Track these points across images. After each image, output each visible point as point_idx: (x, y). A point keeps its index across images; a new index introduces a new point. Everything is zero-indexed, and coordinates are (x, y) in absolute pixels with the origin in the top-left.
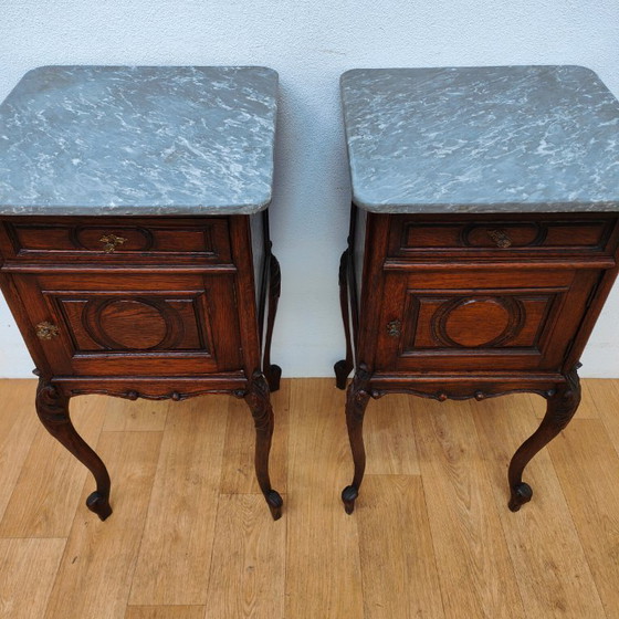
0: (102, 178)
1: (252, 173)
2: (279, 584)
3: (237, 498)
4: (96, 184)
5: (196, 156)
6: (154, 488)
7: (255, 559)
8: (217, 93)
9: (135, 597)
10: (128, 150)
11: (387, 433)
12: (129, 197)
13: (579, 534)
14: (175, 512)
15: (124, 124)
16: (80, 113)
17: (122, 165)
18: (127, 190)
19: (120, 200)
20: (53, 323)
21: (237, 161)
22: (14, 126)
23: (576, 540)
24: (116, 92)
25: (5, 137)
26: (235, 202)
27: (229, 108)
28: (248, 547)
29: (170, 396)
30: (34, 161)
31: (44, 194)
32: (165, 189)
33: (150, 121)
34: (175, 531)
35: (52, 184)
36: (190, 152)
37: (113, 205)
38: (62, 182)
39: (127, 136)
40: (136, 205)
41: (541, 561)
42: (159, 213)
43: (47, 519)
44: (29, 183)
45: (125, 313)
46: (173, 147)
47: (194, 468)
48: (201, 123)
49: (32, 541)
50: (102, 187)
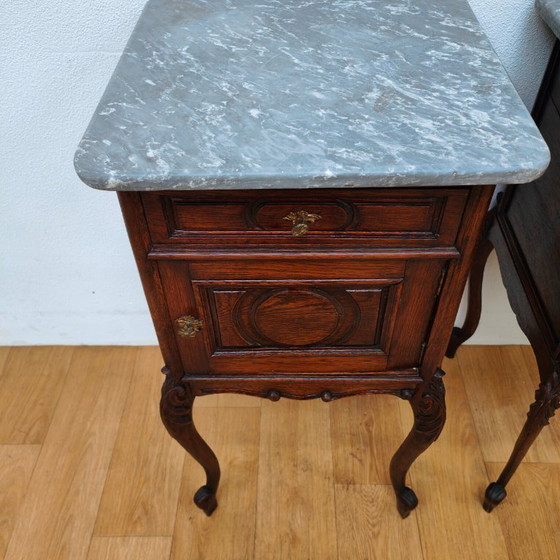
0: (299, 135)
1: (507, 123)
3: (354, 490)
4: (295, 144)
5: (414, 102)
6: (260, 476)
8: (400, 19)
10: (318, 95)
12: (348, 163)
14: (288, 506)
15: (296, 61)
16: (234, 49)
17: (318, 116)
18: (342, 151)
19: (340, 167)
20: (197, 317)
21: (475, 107)
22: (157, 67)
24: (269, 22)
25: (149, 82)
26: (507, 167)
27: (425, 37)
28: (378, 552)
29: (321, 395)
30: (199, 113)
31: (230, 161)
32: (395, 149)
33: (330, 57)
34: (291, 530)
35: (233, 144)
36: (402, 95)
37: (329, 173)
38: (247, 142)
39: (308, 77)
40: (363, 173)
44: (203, 144)
45: (291, 305)
46: (375, 90)
47: (300, 452)
48: (397, 56)
49: (133, 540)
50: (305, 149)
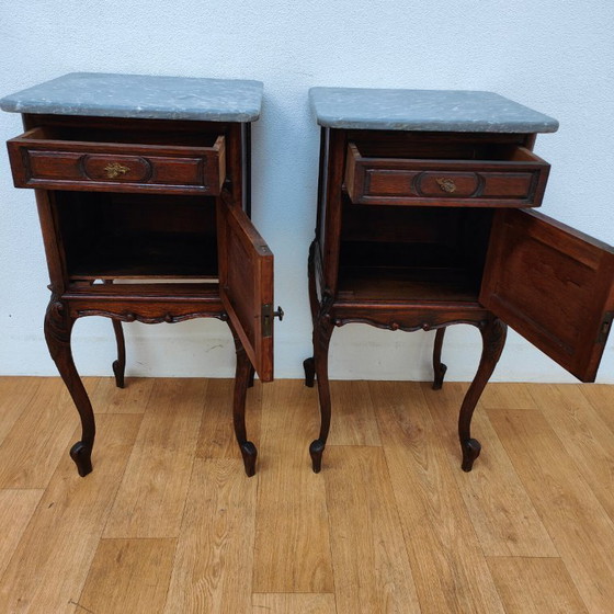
2: (251, 524)
3: (211, 461)
7: (227, 504)
9: (109, 532)
11: (352, 417)
13: (526, 487)
14: (152, 471)
23: (524, 492)
28: (221, 496)
34: (151, 484)
41: (492, 506)
42: (174, 117)
43: (26, 475)
47: (171, 440)
49: (10, 492)
